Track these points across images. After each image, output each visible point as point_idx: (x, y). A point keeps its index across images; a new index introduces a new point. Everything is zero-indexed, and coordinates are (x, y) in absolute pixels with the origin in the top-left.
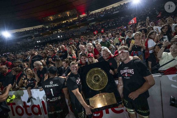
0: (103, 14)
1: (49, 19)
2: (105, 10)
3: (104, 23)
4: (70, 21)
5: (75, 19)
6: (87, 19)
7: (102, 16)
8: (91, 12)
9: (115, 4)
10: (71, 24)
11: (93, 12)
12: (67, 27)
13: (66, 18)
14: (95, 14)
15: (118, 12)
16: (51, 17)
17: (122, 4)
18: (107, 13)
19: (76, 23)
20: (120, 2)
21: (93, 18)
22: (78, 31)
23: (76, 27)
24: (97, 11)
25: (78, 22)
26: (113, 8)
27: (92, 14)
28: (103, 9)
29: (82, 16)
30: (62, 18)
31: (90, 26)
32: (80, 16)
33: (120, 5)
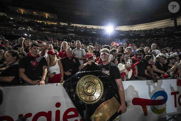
0: (83, 30)
1: (18, 10)
2: (86, 27)
3: (83, 38)
4: (47, 23)
5: (53, 23)
6: (67, 29)
7: (82, 31)
8: (72, 24)
9: (94, 26)
10: (48, 26)
11: (75, 25)
12: (41, 28)
13: (43, 18)
14: (76, 27)
15: (95, 33)
16: (21, 10)
17: (99, 28)
18: (87, 30)
19: (54, 28)
20: (98, 26)
21: (74, 30)
22: (54, 36)
23: (53, 31)
24: (78, 25)
25: (57, 27)
26: (92, 29)
27: (73, 26)
28: (84, 26)
29: (62, 24)
30: (37, 16)
31: (69, 36)
32: (61, 23)
33: (98, 28)
